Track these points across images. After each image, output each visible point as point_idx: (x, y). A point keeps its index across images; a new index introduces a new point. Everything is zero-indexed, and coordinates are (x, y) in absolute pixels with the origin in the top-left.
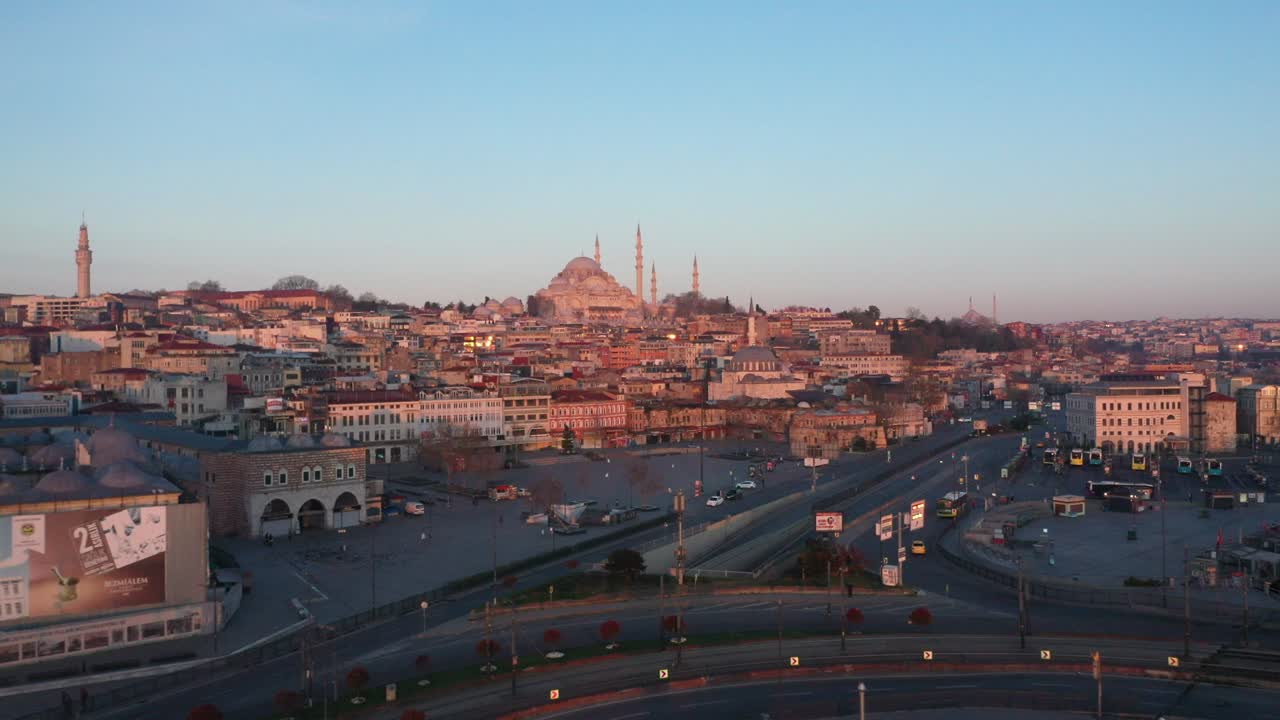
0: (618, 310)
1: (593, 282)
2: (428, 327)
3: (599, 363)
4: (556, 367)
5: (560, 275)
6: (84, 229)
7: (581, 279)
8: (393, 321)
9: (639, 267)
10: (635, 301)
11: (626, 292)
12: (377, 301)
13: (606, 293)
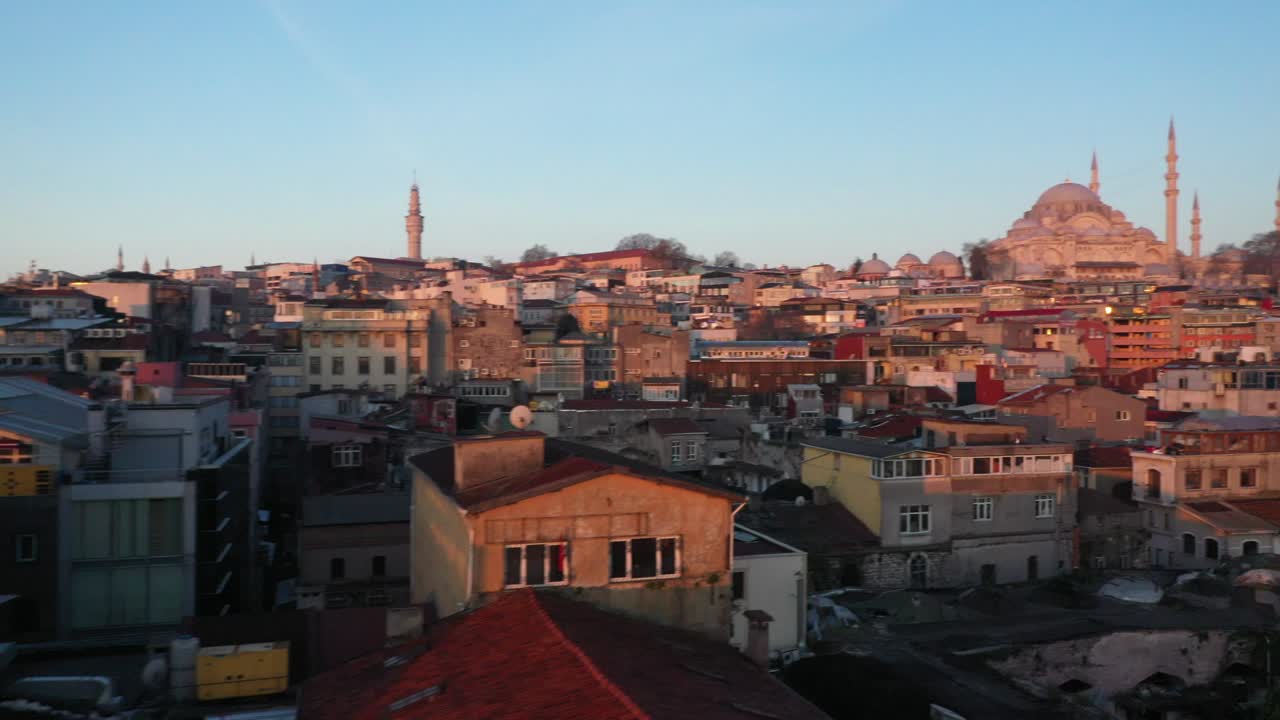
0: (1131, 266)
1: (1084, 222)
2: (766, 292)
3: (1082, 357)
4: (939, 366)
5: (1027, 215)
6: (415, 190)
7: (1062, 218)
8: (706, 282)
9: (1171, 193)
10: (1162, 250)
11: (1146, 235)
12: (741, 264)
13: (1107, 240)
